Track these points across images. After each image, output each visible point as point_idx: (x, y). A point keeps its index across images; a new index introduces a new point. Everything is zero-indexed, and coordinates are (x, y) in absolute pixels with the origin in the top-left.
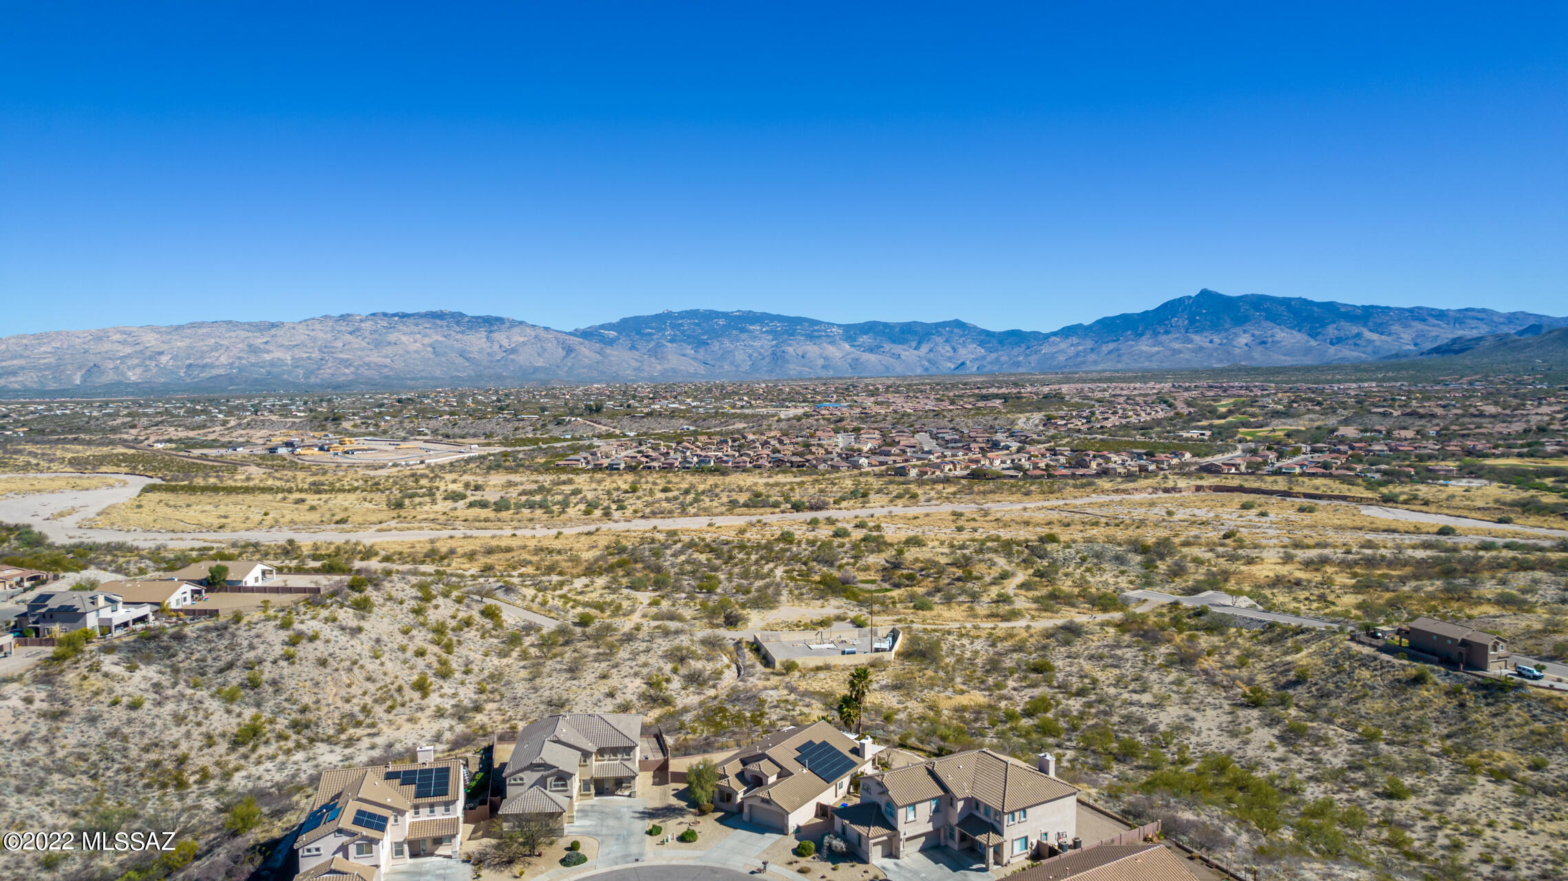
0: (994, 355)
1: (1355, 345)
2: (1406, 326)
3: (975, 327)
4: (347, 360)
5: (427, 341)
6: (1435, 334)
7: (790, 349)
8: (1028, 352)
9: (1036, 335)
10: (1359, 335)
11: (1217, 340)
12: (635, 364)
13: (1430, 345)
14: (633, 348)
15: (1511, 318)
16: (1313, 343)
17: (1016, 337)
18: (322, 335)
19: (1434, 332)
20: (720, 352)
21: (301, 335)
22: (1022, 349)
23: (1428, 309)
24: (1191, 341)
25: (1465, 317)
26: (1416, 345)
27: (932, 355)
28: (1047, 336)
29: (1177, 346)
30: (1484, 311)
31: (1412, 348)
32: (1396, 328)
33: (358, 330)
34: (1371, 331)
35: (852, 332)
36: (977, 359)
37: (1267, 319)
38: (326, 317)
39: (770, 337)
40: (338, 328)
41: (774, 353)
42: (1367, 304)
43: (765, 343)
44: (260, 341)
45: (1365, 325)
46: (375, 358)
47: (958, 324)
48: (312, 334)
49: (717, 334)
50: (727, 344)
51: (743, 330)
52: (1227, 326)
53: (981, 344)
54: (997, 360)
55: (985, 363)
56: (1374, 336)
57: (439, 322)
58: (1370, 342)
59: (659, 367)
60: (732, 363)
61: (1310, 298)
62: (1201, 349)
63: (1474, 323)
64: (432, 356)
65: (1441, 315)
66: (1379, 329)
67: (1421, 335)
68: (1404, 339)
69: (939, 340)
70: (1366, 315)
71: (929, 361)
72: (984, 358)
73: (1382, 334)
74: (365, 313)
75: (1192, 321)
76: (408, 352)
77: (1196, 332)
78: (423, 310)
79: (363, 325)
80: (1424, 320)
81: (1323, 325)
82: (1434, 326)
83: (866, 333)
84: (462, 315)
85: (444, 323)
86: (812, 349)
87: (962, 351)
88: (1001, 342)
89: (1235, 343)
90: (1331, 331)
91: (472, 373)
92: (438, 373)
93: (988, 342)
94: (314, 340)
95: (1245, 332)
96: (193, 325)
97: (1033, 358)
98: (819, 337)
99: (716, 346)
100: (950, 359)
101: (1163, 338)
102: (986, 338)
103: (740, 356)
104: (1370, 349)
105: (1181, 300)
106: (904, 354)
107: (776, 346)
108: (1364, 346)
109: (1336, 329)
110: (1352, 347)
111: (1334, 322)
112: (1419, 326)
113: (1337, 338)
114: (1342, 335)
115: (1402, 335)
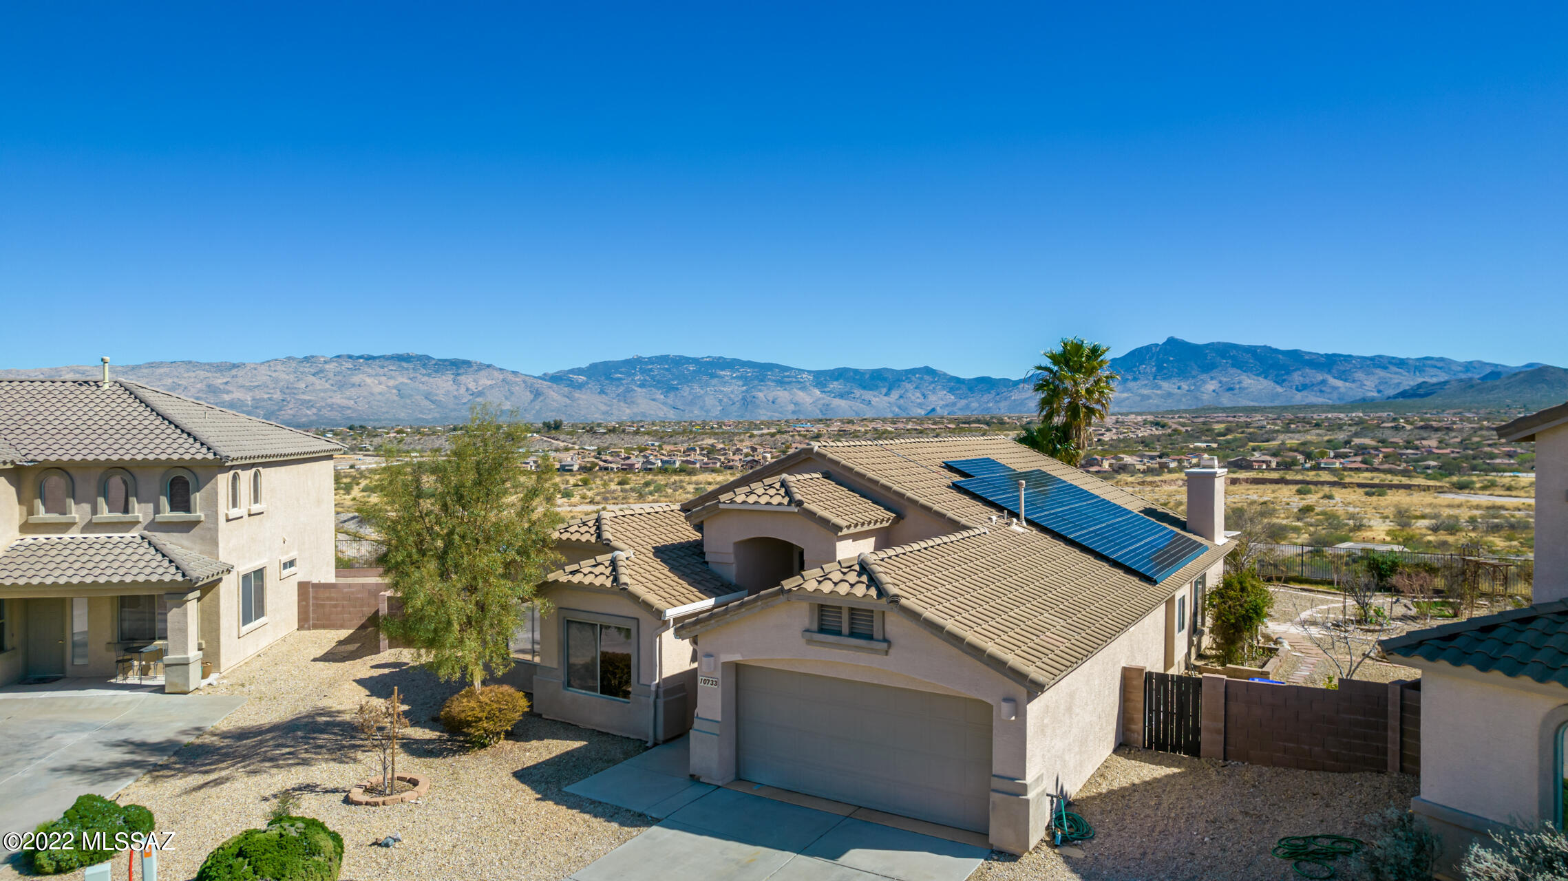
0: (963, 402)
1: (1321, 391)
2: (1368, 374)
3: (945, 374)
4: (310, 401)
5: (391, 383)
6: (1396, 381)
7: (761, 395)
8: (998, 398)
9: (1005, 382)
10: (1324, 382)
11: (1185, 387)
12: (604, 408)
13: (1392, 392)
14: (602, 392)
15: (1468, 366)
16: (1279, 389)
17: (985, 384)
18: (284, 376)
19: (1396, 379)
20: (691, 397)
21: (263, 376)
22: (991, 396)
23: (1388, 357)
24: (1160, 388)
25: (1424, 365)
26: (1379, 391)
27: (902, 401)
28: (1016, 383)
29: (1146, 392)
30: (1442, 359)
31: (1375, 394)
32: (1359, 375)
33: (321, 371)
34: (1335, 378)
35: (822, 378)
36: (947, 405)
37: (1233, 366)
38: (289, 358)
39: (741, 383)
40: (301, 369)
41: (744, 399)
42: (1330, 352)
43: (735, 389)
44: (220, 381)
45: (1329, 372)
46: (338, 399)
47: (928, 371)
48: (274, 375)
49: (686, 380)
50: (697, 389)
51: (713, 376)
52: (1194, 373)
53: (951, 390)
54: (967, 406)
55: (955, 409)
56: (1339, 383)
57: (405, 365)
58: (1335, 388)
59: (628, 411)
60: (702, 408)
61: (1274, 346)
62: (1170, 395)
63: (1433, 371)
64: (396, 398)
65: (1401, 363)
66: (1344, 376)
67: (1383, 382)
68: (1368, 386)
69: (910, 386)
70: (1331, 363)
71: (899, 407)
72: (954, 404)
73: (1346, 380)
74: (330, 355)
75: (1160, 368)
76: (372, 394)
77: (1164, 379)
78: (389, 353)
79: (327, 366)
80: (1385, 368)
81: (1288, 373)
82: (1396, 373)
83: (837, 379)
84: (429, 358)
85: (411, 366)
86: (782, 395)
87: (932, 398)
88: (971, 389)
89: (1202, 389)
90: (1297, 378)
91: (437, 415)
92: (403, 415)
93: (959, 389)
94: (276, 381)
95: (1212, 378)
96: (151, 365)
97: (1003, 405)
98: (790, 383)
99: (685, 391)
100: (920, 405)
101: (1131, 384)
102: (956, 385)
103: (710, 401)
104: (1335, 395)
105: (1148, 348)
106: (875, 400)
107: (747, 391)
108: (1330, 393)
109: (1302, 376)
110: (1318, 394)
111: (1299, 369)
112: (1381, 373)
113: (1303, 385)
114: (1307, 382)
115: (1365, 383)
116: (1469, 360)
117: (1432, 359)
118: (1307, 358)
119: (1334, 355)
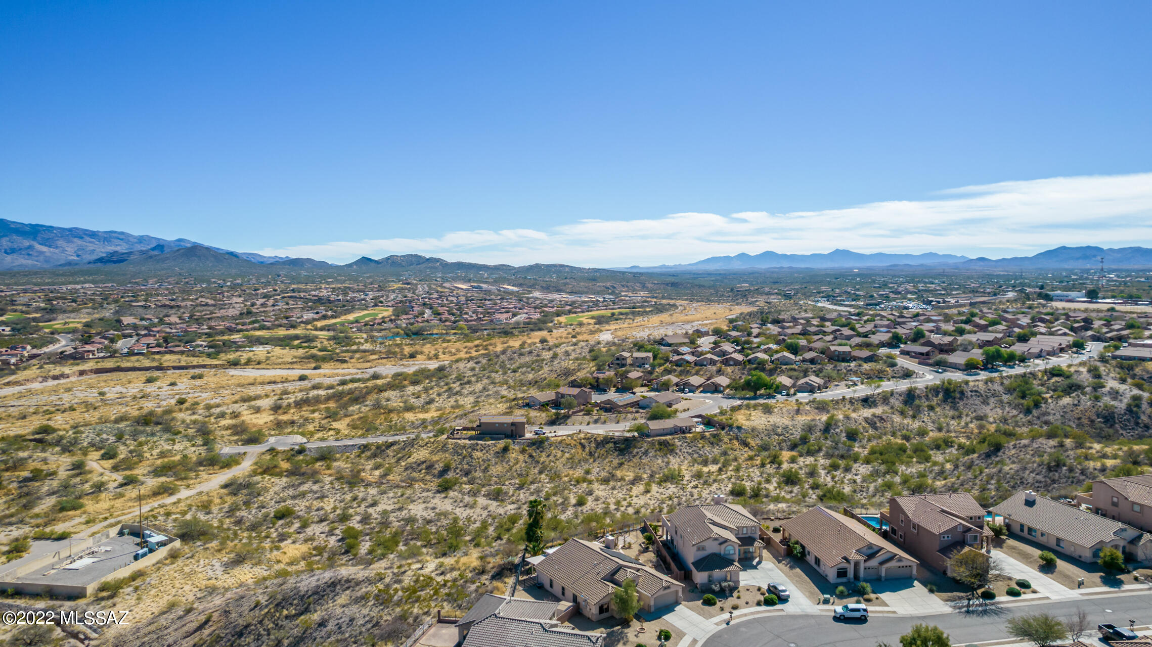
1: (29, 255)
2: (69, 242)
6: (93, 249)
10: (30, 247)
13: (91, 257)
15: (141, 239)
19: (91, 247)
23: (83, 230)
25: (111, 237)
26: (78, 256)
30: (122, 233)
31: (76, 258)
32: (61, 243)
34: (41, 244)
42: (34, 223)
45: (35, 239)
56: (44, 249)
58: (42, 253)
63: (117, 242)
65: (93, 235)
66: (45, 242)
67: (81, 249)
68: (69, 251)
70: (35, 231)
73: (50, 246)
80: (82, 238)
82: (90, 242)
104: (42, 258)
108: (37, 256)
109: (9, 241)
110: (26, 257)
111: (7, 236)
112: (78, 242)
113: (11, 249)
114: (15, 246)
115: (66, 249)
116: (141, 234)
117: (115, 232)
118: (13, 226)
119: (37, 225)
